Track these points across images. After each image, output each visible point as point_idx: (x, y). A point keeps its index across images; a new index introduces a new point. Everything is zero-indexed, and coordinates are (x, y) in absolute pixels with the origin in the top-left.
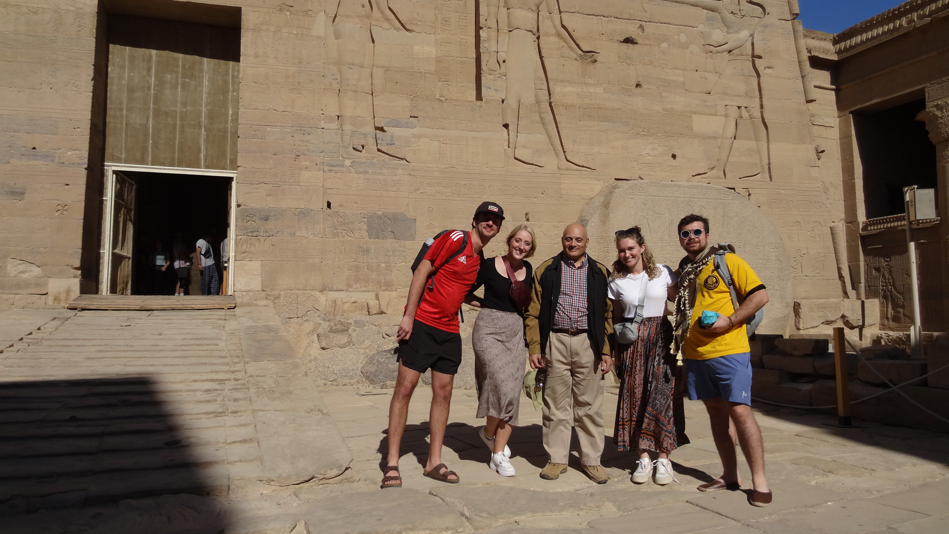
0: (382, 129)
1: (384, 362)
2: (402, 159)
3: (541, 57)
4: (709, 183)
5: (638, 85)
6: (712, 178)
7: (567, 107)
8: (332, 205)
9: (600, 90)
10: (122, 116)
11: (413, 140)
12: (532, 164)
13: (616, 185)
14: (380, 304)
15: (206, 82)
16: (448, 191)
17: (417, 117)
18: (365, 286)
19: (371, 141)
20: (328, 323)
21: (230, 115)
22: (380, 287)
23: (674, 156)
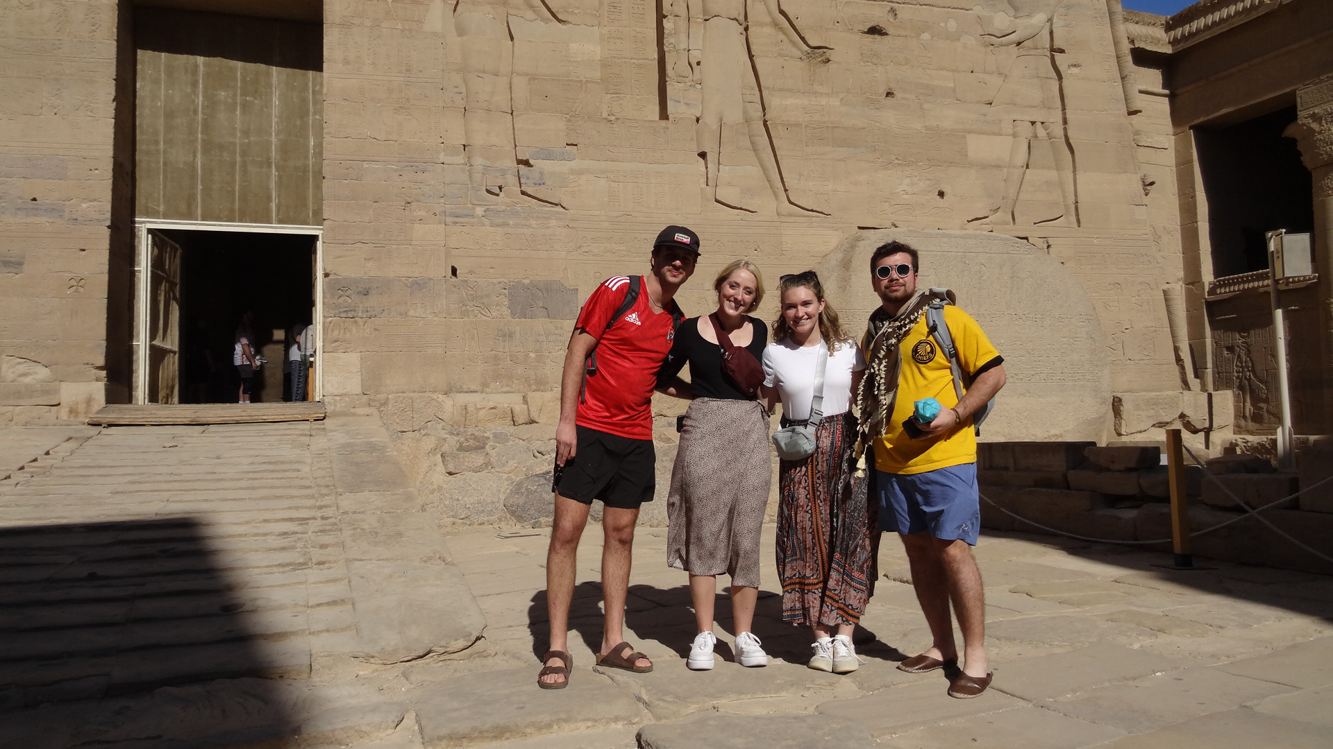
0: (526, 163)
1: (535, 491)
2: (556, 205)
3: (751, 57)
4: (992, 231)
5: (889, 94)
6: (995, 224)
7: (788, 126)
8: (458, 272)
9: (835, 102)
10: (158, 151)
11: (572, 177)
12: (741, 209)
13: (860, 236)
14: (528, 409)
15: (276, 101)
16: (622, 248)
17: (576, 145)
18: (507, 386)
19: (511, 180)
20: (456, 438)
21: (311, 147)
22: (530, 386)
23: (941, 194)
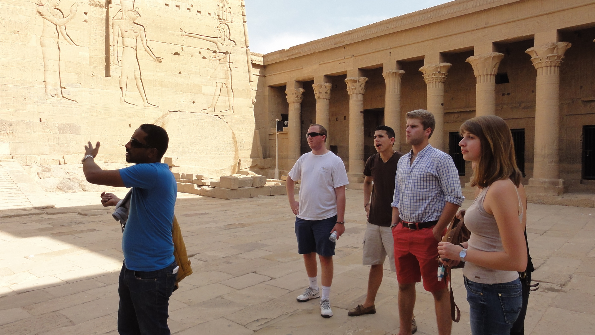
0: (65, 88)
1: (66, 183)
2: (74, 101)
3: (137, 59)
5: (180, 73)
6: (209, 111)
7: (148, 81)
8: (42, 120)
9: (163, 74)
11: (79, 93)
12: (133, 104)
13: (169, 113)
14: (65, 161)
17: (81, 83)
18: (58, 153)
19: (60, 93)
20: (42, 168)
22: (65, 153)
23: (194, 102)
